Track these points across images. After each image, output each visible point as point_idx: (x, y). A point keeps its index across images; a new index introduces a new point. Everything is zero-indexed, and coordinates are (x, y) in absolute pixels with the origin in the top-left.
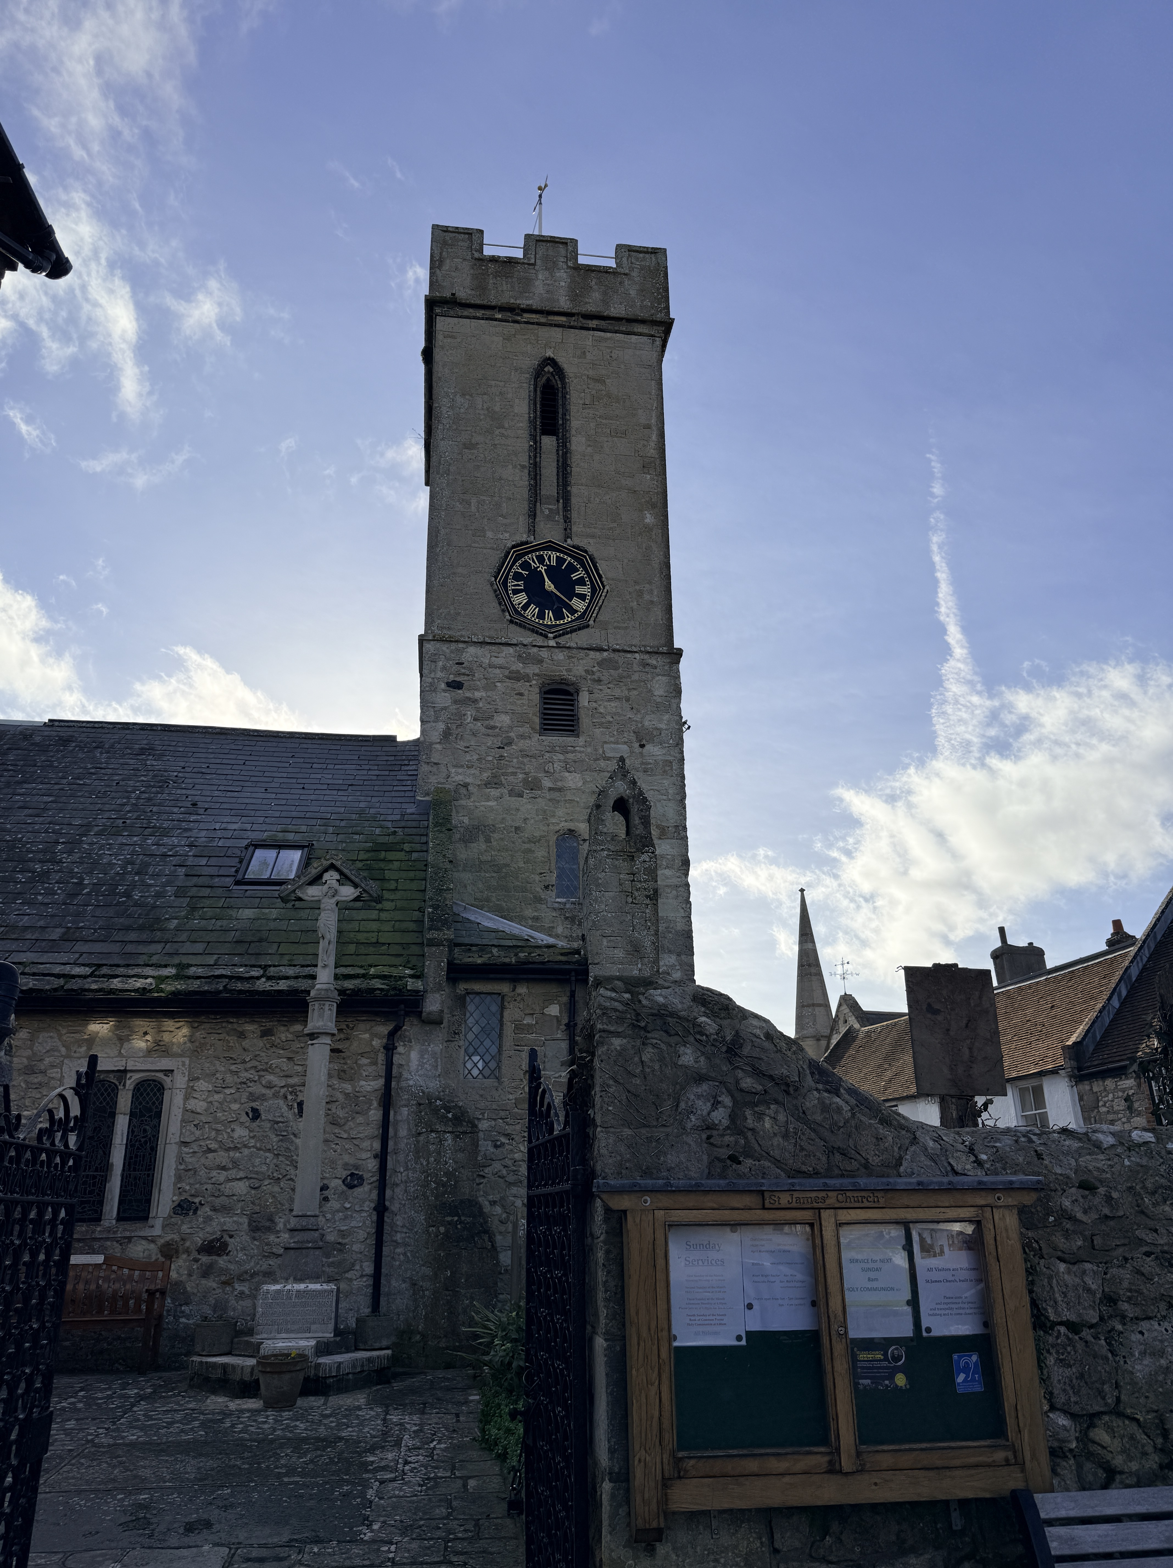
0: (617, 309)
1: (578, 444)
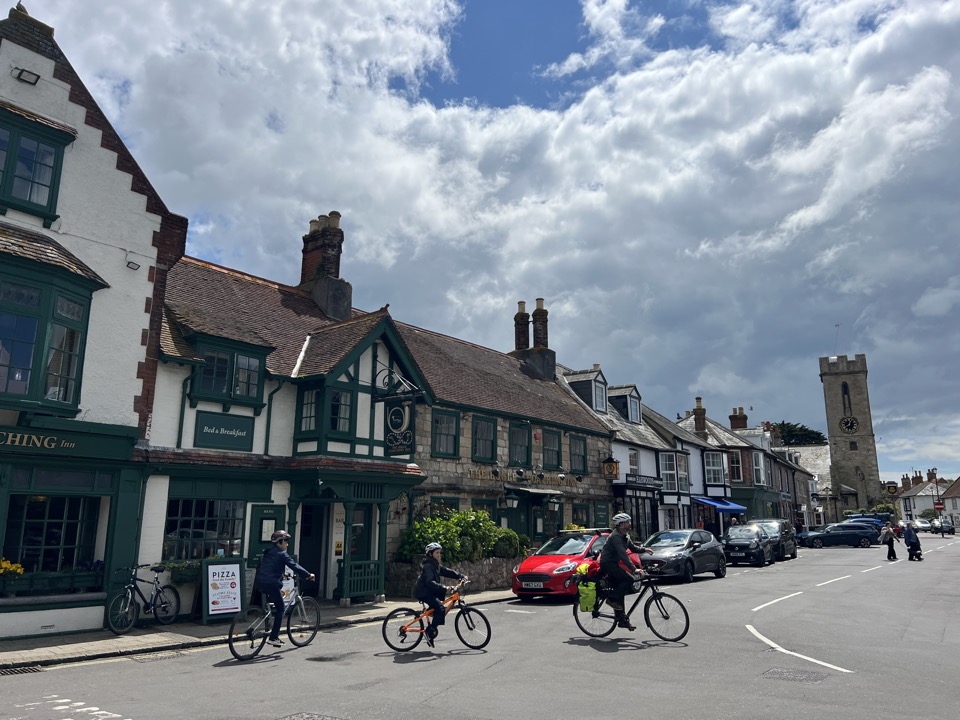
0: (857, 369)
1: (852, 397)
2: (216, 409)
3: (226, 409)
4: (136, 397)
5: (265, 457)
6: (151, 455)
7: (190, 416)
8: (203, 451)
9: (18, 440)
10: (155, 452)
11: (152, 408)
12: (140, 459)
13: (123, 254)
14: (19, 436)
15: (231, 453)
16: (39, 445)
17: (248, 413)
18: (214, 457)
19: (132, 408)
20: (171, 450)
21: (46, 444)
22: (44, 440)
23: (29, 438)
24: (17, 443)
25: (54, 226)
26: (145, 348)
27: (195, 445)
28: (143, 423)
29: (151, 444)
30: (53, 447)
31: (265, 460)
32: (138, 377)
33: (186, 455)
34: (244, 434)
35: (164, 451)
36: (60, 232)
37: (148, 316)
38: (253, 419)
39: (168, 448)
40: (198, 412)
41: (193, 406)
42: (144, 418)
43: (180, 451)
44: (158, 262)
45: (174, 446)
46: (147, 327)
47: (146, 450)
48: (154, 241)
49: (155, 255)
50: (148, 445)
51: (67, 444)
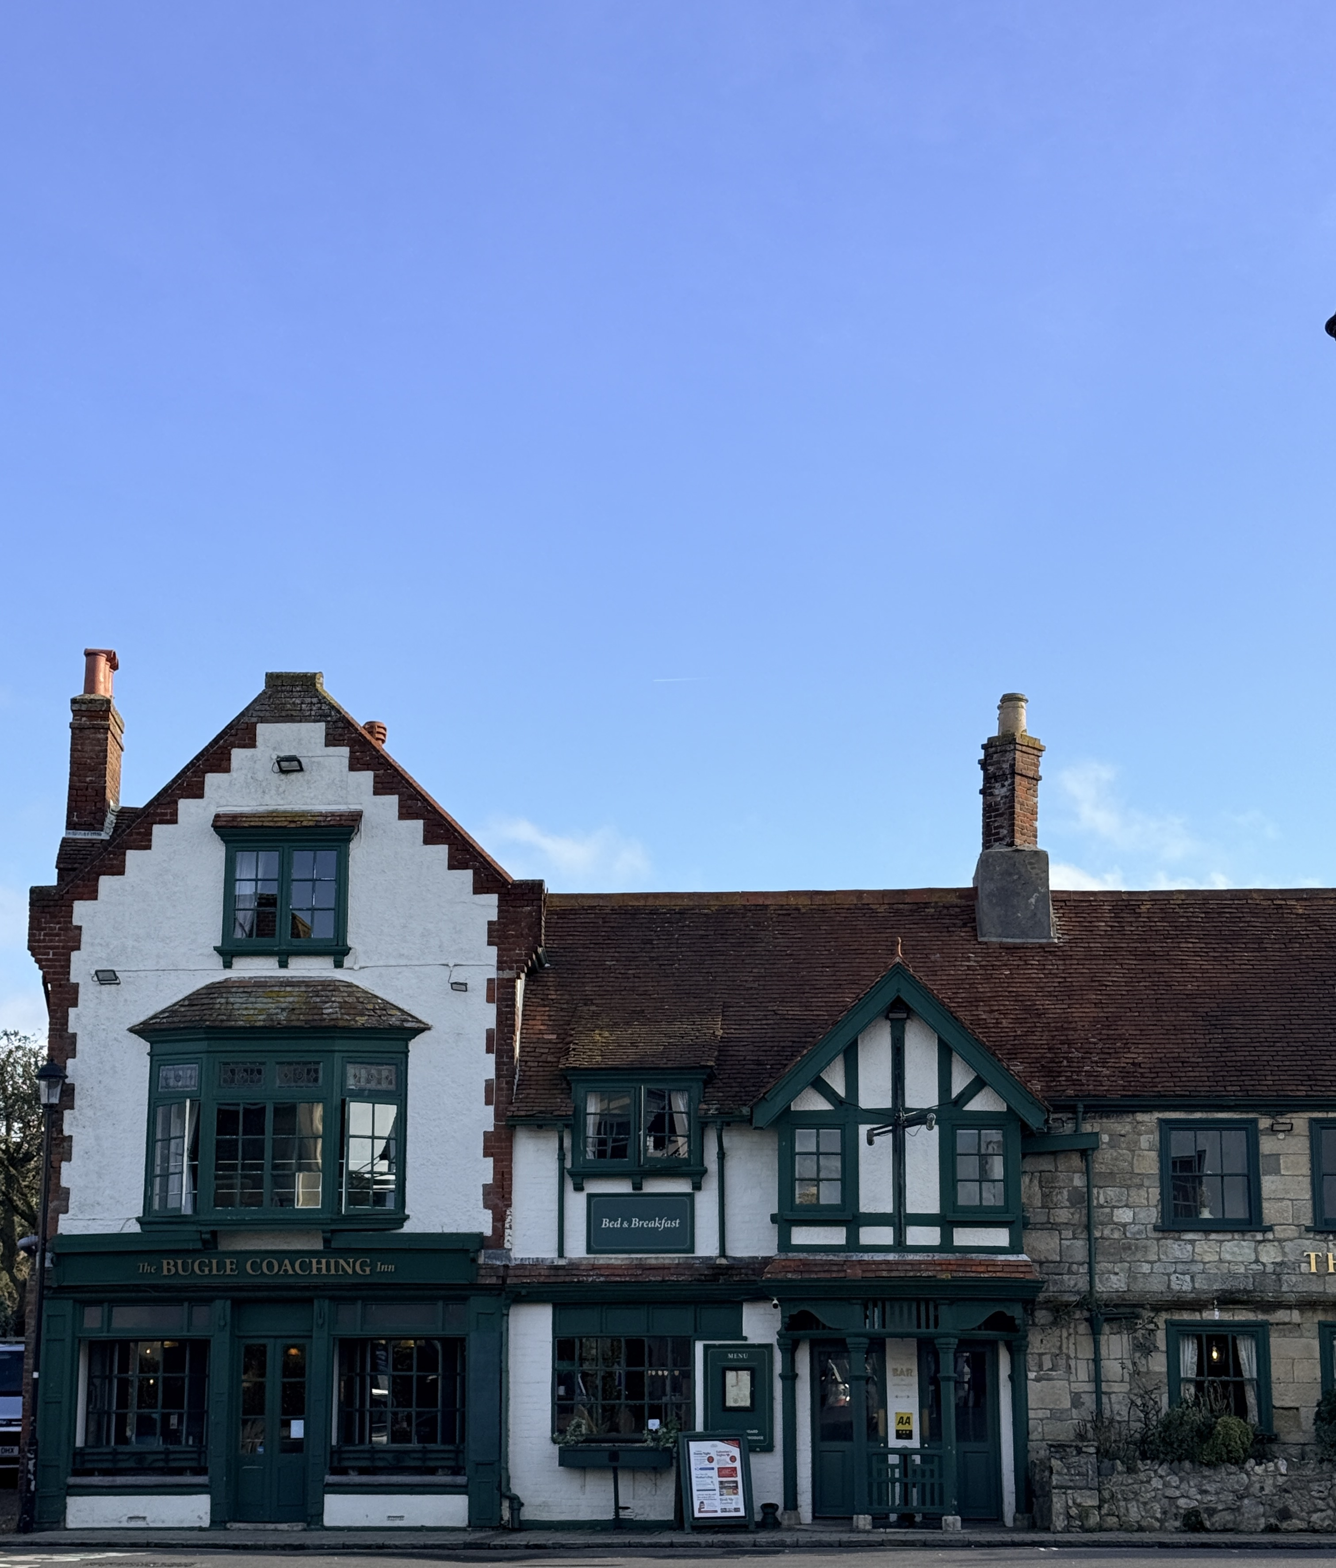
2: (623, 1187)
3: (637, 1186)
4: (485, 1186)
5: (724, 1261)
6: (511, 1272)
7: (577, 1204)
8: (603, 1259)
9: (324, 1266)
10: (521, 1266)
11: (510, 1199)
12: (494, 1280)
13: (445, 972)
14: (324, 1261)
15: (652, 1259)
16: (350, 1271)
17: (682, 1186)
18: (619, 1267)
19: (481, 1204)
20: (548, 1263)
21: (358, 1269)
22: (354, 1263)
23: (337, 1263)
24: (324, 1271)
25: (348, 961)
26: (491, 1108)
27: (589, 1250)
28: (499, 1225)
29: (513, 1254)
30: (368, 1272)
31: (720, 1267)
32: (486, 1155)
33: (573, 1267)
34: (676, 1223)
35: (537, 1264)
36: (356, 967)
37: (492, 1057)
38: (691, 1196)
39: (543, 1260)
40: (590, 1196)
41: (579, 1188)
42: (500, 1219)
43: (562, 1262)
44: (499, 968)
45: (555, 1255)
46: (492, 1075)
47: (506, 1267)
48: (489, 936)
49: (494, 961)
50: (510, 1259)
51: (384, 1268)
